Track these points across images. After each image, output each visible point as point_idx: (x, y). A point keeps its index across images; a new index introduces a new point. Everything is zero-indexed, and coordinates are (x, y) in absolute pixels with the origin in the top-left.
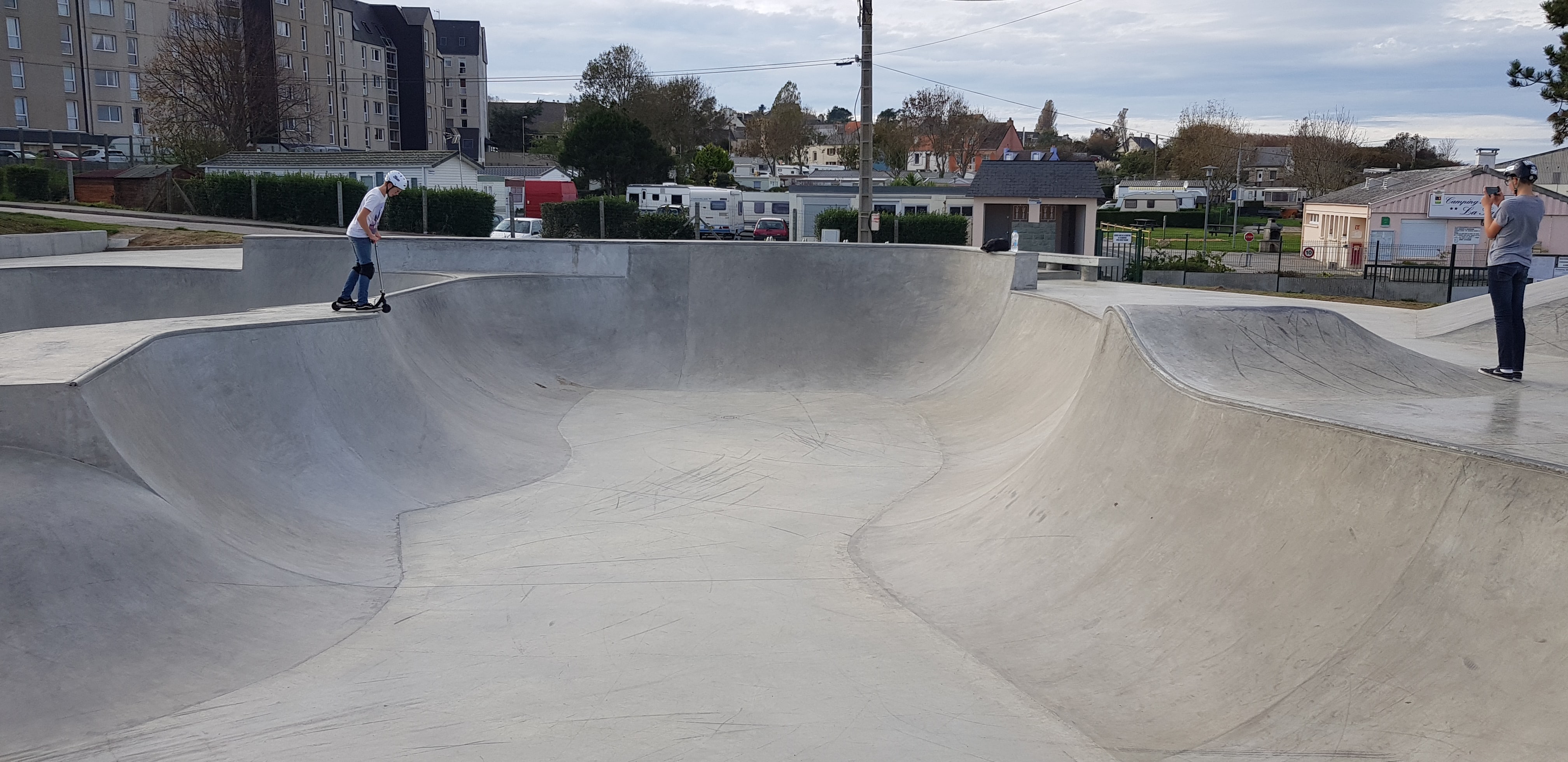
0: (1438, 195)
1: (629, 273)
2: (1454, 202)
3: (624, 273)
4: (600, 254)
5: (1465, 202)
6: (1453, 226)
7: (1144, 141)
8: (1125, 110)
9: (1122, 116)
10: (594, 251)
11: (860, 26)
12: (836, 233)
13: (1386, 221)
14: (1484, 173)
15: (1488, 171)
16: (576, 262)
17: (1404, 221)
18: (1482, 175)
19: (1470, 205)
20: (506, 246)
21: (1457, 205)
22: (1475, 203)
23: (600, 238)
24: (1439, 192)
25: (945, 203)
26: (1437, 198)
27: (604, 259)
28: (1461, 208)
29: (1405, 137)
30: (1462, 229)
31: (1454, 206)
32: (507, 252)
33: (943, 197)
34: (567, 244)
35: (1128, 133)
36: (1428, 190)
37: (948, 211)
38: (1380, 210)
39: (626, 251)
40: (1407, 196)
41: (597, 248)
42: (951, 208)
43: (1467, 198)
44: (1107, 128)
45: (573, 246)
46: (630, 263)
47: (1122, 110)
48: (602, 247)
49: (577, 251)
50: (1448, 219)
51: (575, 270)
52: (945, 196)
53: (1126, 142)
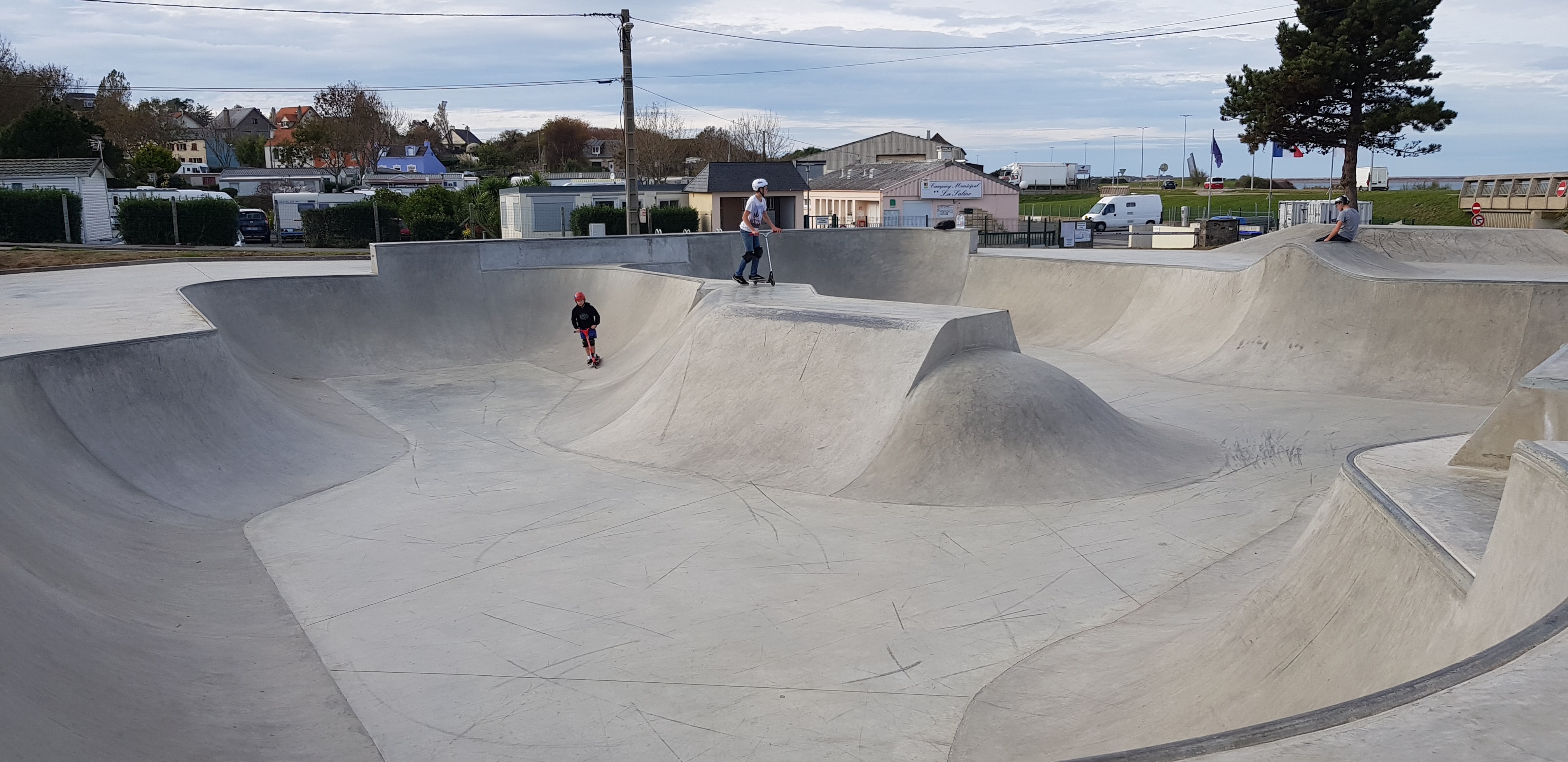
0: (926, 182)
1: (689, 259)
2: (936, 187)
3: (687, 260)
4: (668, 245)
5: (943, 187)
6: (935, 205)
7: (465, 134)
8: (444, 103)
9: (442, 108)
10: (663, 243)
11: (621, 50)
12: (602, 227)
13: (893, 202)
14: (953, 164)
15: (955, 163)
16: (650, 252)
17: (904, 202)
18: (952, 167)
19: (946, 189)
20: (597, 243)
21: (938, 189)
22: (949, 187)
23: (648, 233)
24: (926, 180)
25: (655, 198)
26: (925, 184)
27: (671, 249)
28: (941, 191)
29: (712, 130)
30: (941, 206)
31: (936, 189)
32: (599, 247)
33: (654, 193)
34: (642, 239)
35: (449, 125)
36: (918, 178)
37: (658, 204)
38: (889, 195)
39: (686, 242)
40: (906, 183)
41: (665, 241)
42: (661, 202)
43: (944, 184)
44: (423, 120)
45: (647, 240)
46: (689, 251)
47: (441, 103)
48: (669, 239)
49: (650, 244)
50: (932, 200)
51: (651, 259)
52: (655, 192)
53: (448, 133)
